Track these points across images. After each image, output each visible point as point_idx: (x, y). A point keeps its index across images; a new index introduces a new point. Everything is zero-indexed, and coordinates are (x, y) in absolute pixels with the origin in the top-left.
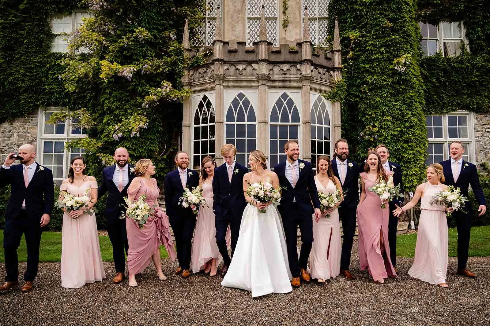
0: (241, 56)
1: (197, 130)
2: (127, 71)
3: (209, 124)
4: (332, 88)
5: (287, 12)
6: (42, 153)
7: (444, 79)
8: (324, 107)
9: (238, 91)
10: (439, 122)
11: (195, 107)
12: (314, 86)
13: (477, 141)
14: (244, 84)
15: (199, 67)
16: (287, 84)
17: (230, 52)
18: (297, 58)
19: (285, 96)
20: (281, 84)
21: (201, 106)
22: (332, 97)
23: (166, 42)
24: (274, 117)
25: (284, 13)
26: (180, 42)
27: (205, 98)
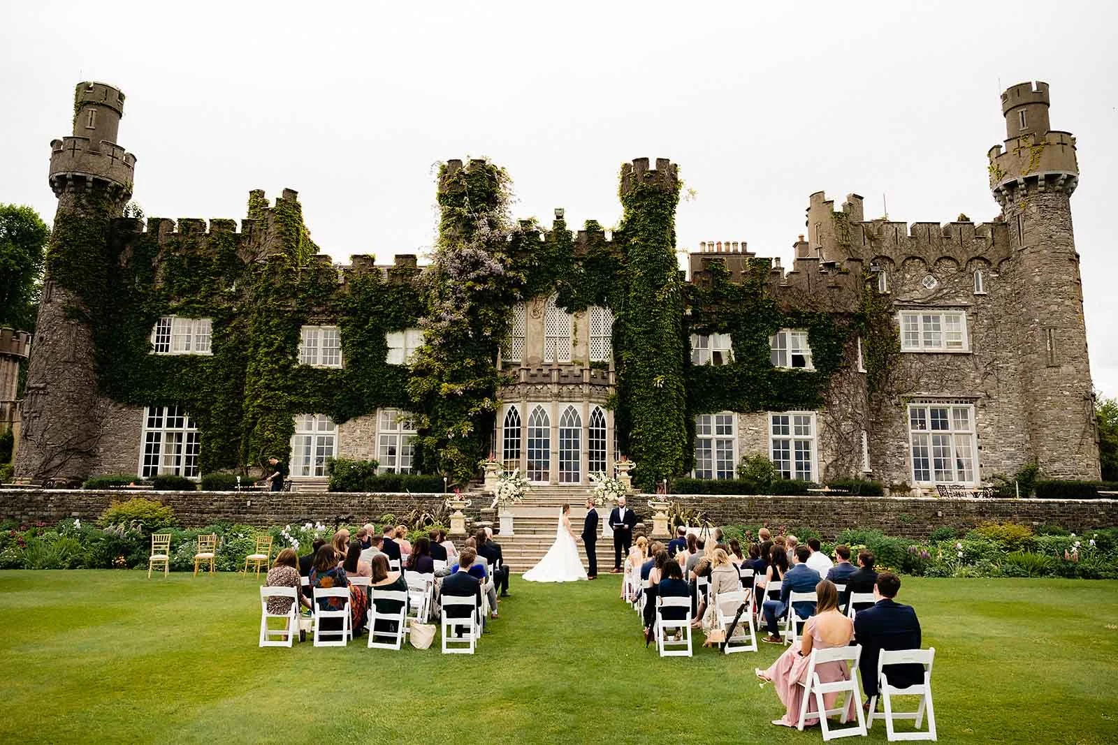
0: (539, 379)
1: (506, 431)
2: (458, 389)
3: (516, 427)
4: (608, 400)
5: (577, 333)
6: (379, 445)
7: (709, 385)
8: (601, 414)
9: (538, 404)
10: (708, 421)
11: (506, 414)
12: (592, 400)
13: (739, 437)
14: (541, 399)
15: (509, 385)
16: (573, 399)
17: (532, 376)
18: (579, 380)
19: (571, 408)
20: (568, 399)
21: (510, 413)
22: (607, 407)
23: (485, 365)
24: (563, 423)
25: (575, 333)
26: (495, 366)
27: (513, 408)
